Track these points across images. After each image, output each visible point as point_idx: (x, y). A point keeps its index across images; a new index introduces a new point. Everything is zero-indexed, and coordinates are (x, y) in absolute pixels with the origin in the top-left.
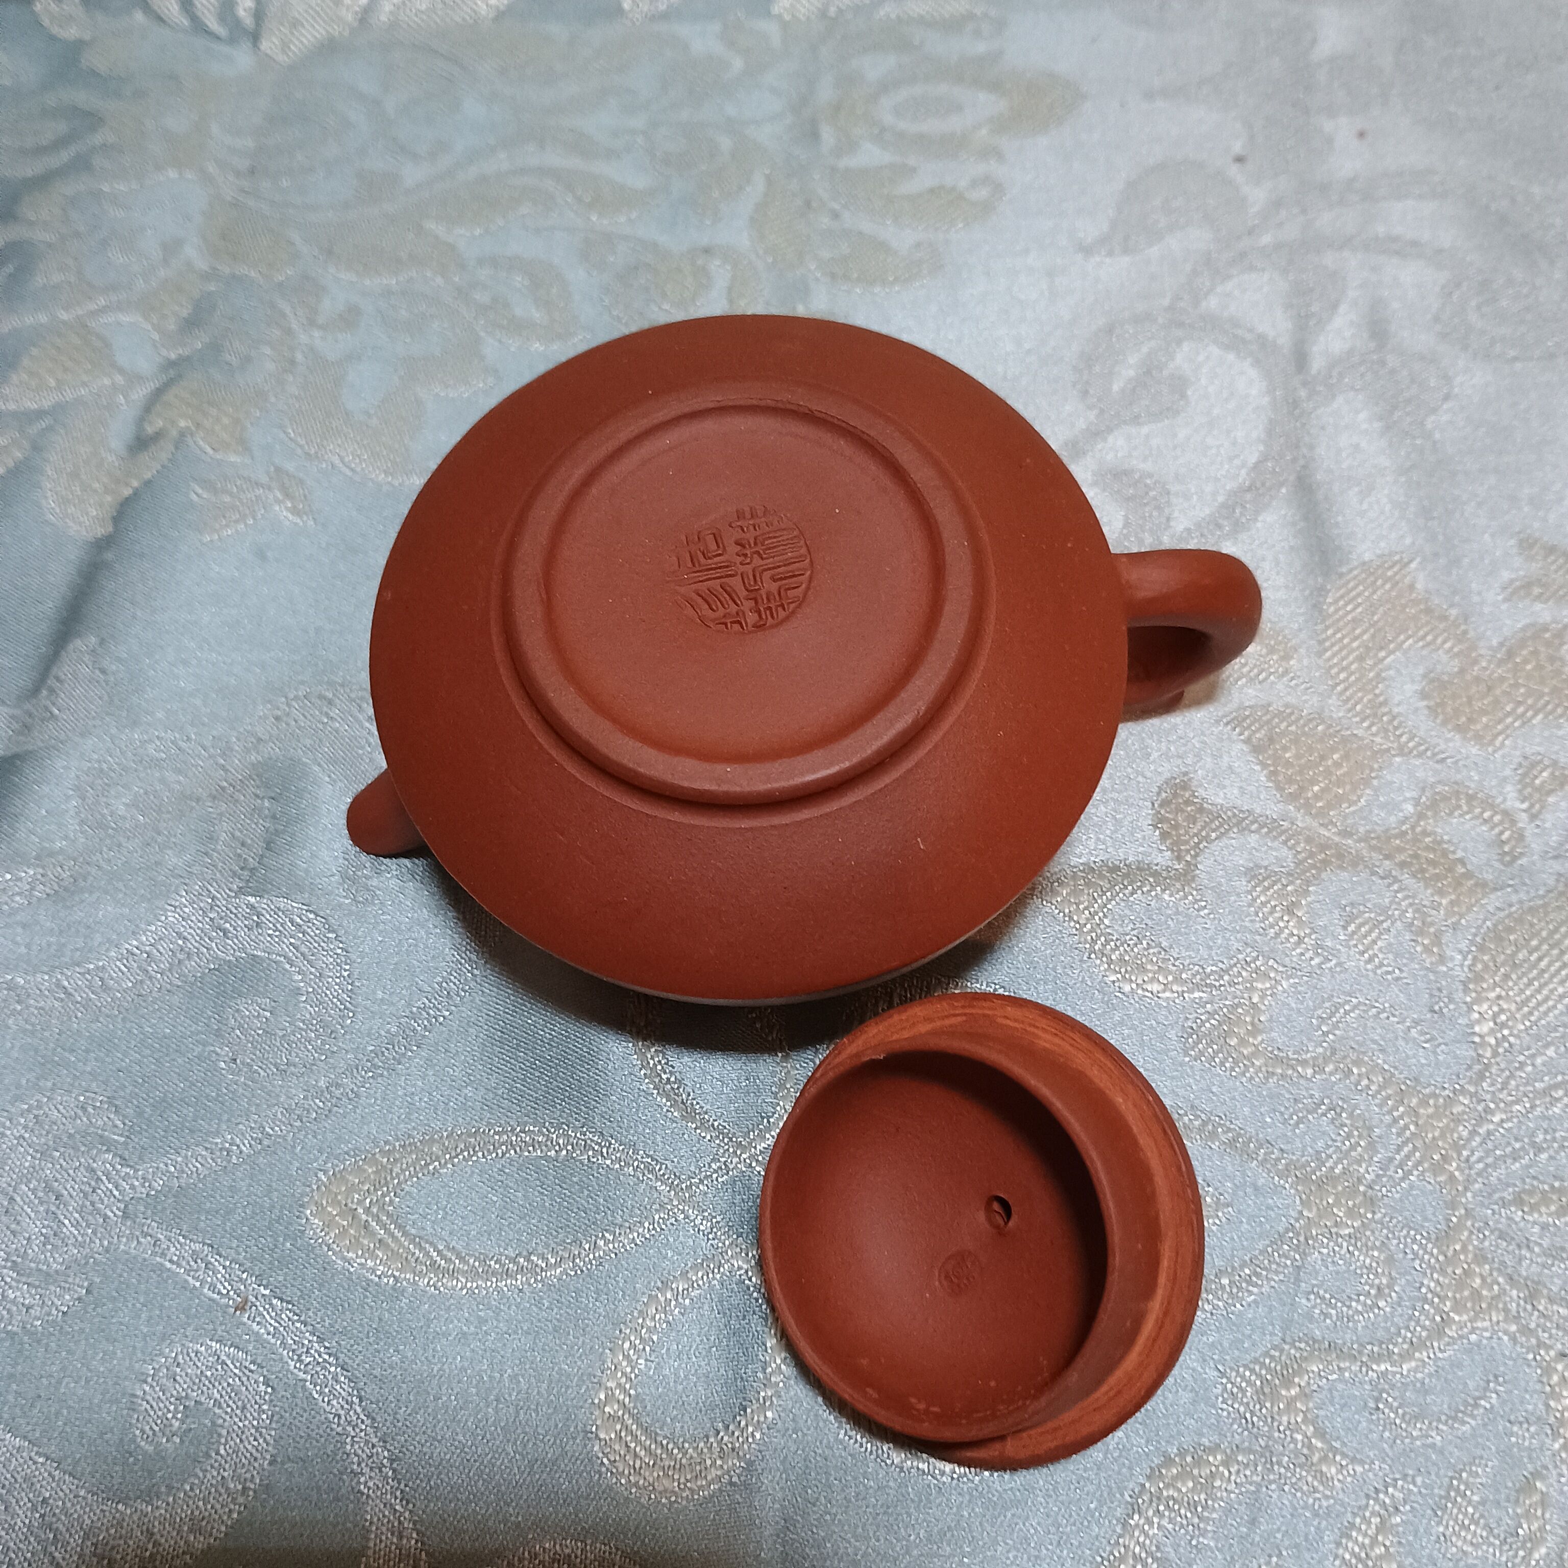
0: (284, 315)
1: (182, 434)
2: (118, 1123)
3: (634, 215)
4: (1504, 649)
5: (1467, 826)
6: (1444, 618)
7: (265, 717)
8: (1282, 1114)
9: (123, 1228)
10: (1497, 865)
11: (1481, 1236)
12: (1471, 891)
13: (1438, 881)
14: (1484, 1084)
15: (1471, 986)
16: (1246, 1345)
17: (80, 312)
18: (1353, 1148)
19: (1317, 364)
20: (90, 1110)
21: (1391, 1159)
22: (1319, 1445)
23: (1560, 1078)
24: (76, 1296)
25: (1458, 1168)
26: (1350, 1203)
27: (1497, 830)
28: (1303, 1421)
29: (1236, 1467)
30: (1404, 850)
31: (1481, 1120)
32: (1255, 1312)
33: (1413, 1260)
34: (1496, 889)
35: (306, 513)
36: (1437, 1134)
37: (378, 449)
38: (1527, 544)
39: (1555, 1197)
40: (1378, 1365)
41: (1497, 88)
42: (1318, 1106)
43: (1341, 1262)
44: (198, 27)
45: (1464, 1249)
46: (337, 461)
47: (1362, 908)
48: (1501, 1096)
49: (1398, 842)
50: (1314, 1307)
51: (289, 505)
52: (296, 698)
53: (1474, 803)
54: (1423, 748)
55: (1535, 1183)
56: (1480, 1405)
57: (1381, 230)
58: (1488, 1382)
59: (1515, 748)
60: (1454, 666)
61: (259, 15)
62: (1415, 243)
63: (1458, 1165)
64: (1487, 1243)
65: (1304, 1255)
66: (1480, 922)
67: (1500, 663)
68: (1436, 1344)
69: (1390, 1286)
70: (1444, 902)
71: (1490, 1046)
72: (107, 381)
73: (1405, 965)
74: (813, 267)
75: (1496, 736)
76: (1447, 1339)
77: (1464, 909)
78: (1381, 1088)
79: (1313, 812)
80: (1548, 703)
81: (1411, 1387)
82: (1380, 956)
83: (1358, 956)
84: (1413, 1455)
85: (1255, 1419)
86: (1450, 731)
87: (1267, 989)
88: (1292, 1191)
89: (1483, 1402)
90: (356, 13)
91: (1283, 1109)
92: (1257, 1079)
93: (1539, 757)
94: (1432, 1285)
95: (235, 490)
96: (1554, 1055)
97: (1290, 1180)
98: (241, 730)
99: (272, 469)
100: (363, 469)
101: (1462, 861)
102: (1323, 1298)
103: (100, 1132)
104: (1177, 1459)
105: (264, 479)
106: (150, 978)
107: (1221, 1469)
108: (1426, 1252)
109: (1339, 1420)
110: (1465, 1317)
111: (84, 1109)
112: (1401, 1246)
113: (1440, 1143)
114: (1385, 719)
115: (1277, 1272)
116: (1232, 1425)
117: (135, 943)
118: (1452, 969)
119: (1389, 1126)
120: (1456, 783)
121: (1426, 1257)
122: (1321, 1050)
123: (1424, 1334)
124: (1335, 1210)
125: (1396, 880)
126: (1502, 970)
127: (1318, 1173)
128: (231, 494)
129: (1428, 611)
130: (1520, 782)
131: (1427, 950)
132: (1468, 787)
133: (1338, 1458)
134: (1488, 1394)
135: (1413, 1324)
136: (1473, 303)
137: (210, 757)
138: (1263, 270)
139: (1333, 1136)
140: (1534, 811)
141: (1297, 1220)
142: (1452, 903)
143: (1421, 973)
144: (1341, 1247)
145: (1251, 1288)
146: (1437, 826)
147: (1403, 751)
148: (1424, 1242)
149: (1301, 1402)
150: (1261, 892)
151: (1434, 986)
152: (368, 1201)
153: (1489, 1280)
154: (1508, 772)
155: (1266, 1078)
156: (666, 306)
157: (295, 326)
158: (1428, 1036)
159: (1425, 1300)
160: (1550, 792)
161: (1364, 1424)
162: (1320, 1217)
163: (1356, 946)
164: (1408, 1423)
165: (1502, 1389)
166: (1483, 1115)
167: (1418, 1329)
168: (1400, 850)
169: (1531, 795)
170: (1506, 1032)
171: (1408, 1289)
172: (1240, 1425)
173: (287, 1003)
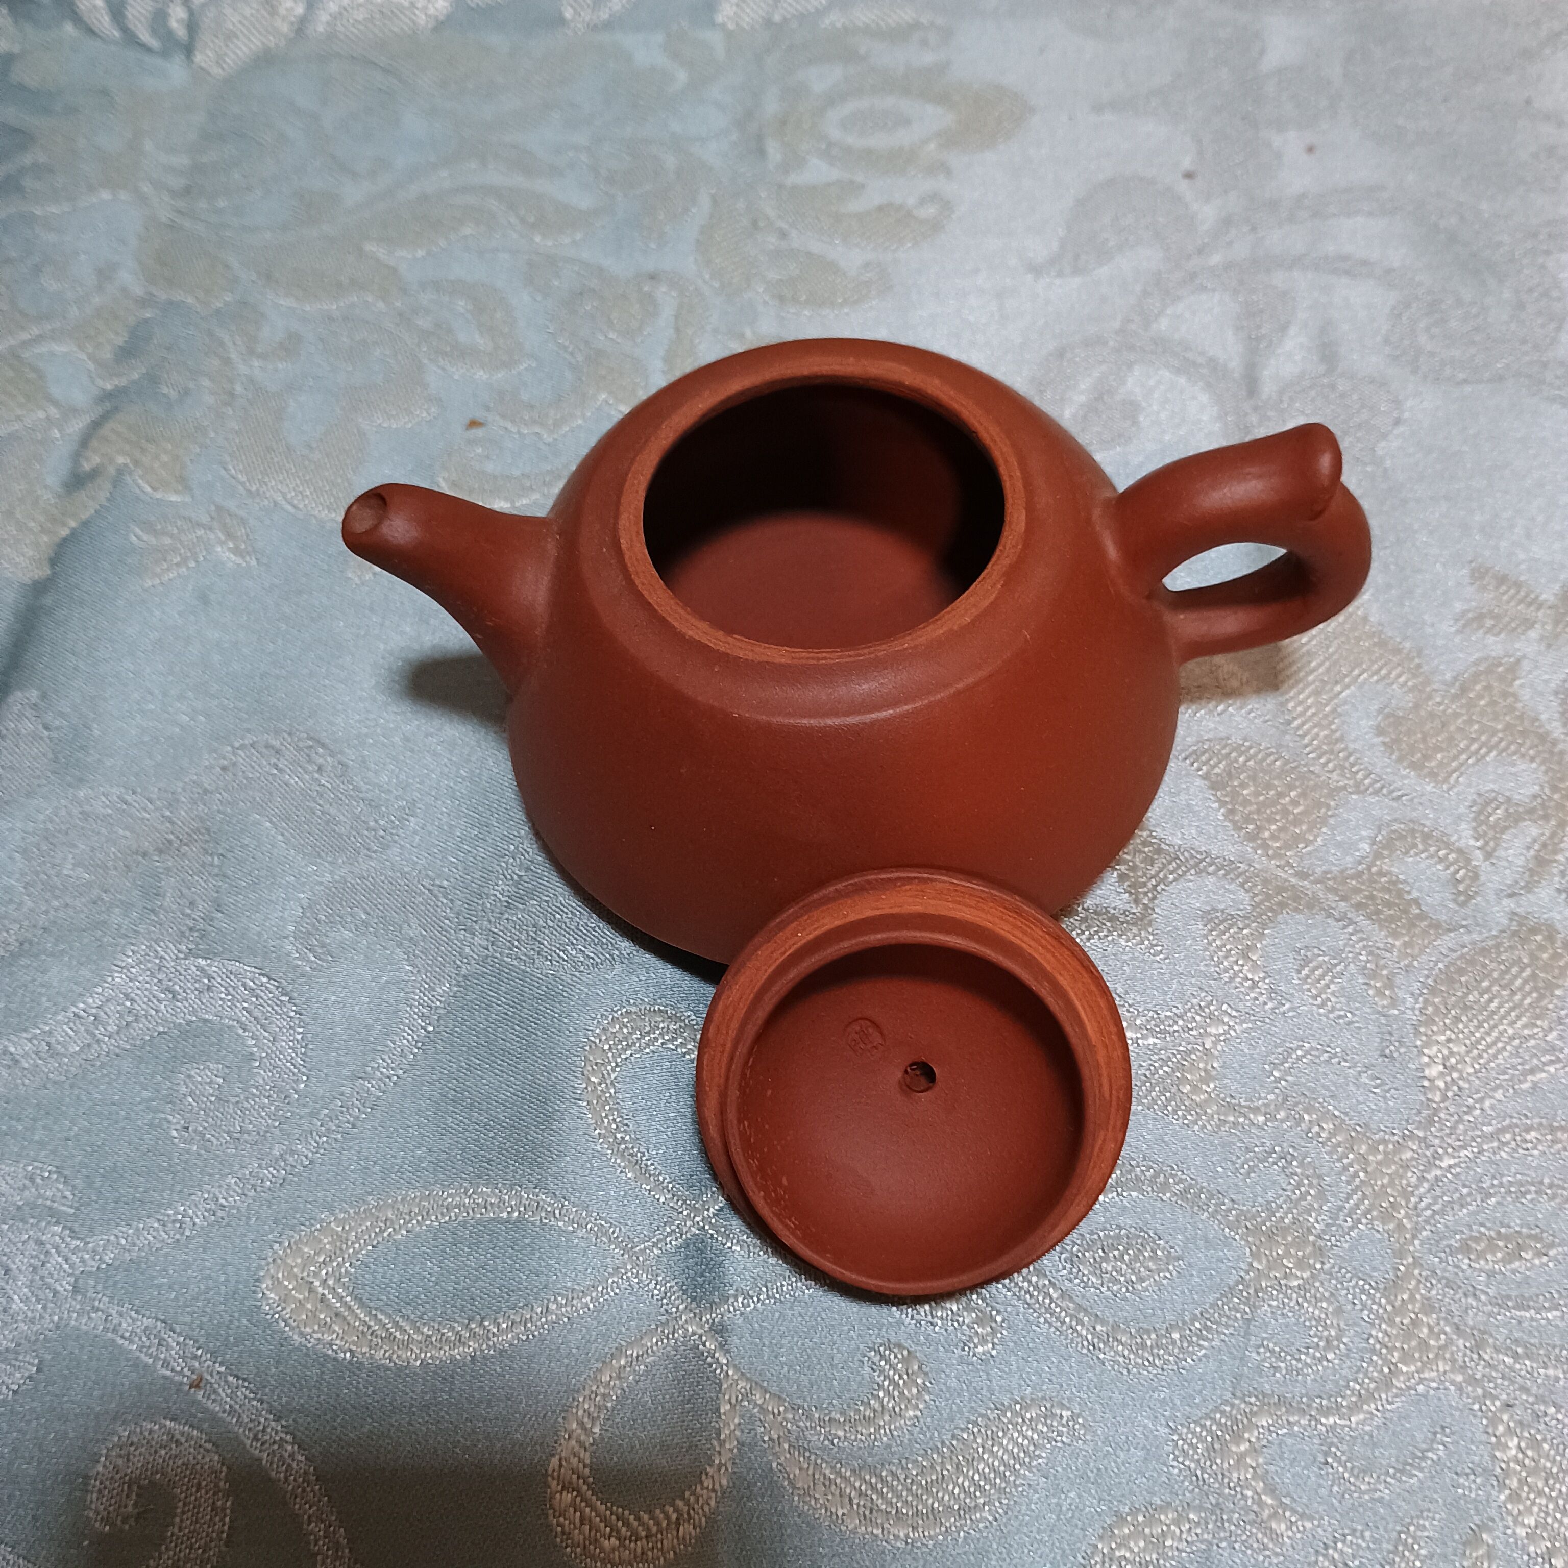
0: (222, 344)
1: (120, 471)
2: (68, 1194)
3: (579, 236)
4: (1457, 684)
5: (1423, 866)
6: (1397, 651)
7: (210, 767)
8: (1234, 1163)
9: (74, 1303)
10: (1451, 905)
11: (1428, 1285)
12: (1425, 932)
13: (1391, 923)
14: (1433, 1129)
15: (1422, 1030)
16: (1197, 1401)
17: (13, 342)
18: (1303, 1197)
19: (1268, 389)
20: (38, 1180)
21: (1341, 1208)
22: (1269, 1501)
23: (1507, 1122)
24: (26, 1374)
25: (1407, 1216)
26: (1300, 1253)
27: (1452, 869)
28: (1253, 1478)
29: (1187, 1526)
30: (1362, 890)
31: (1430, 1165)
32: (1206, 1367)
33: (1362, 1310)
34: (1450, 931)
35: (248, 553)
36: (1385, 1181)
37: (320, 484)
38: (1479, 574)
39: (1501, 1244)
40: (1327, 1418)
41: (1445, 100)
42: (1270, 1154)
43: (1290, 1314)
44: (130, 39)
45: (1412, 1298)
46: (279, 498)
47: (1316, 951)
48: (1449, 1141)
49: (1354, 882)
50: (1264, 1360)
51: (231, 545)
52: (242, 747)
53: (1430, 842)
54: (1378, 785)
55: (1482, 1229)
56: (1428, 1458)
57: (1331, 248)
58: (1435, 1433)
59: (1469, 786)
60: (1409, 700)
61: (192, 26)
62: (1364, 263)
63: (1407, 1213)
64: (1434, 1292)
65: (1253, 1308)
66: (1432, 964)
67: (1455, 698)
68: (1384, 1396)
69: (1339, 1338)
70: (1397, 943)
71: (1440, 1090)
72: (41, 414)
73: (1357, 1009)
74: (761, 290)
75: (1450, 774)
76: (1395, 1391)
77: (1417, 951)
78: (1332, 1134)
79: (1270, 852)
80: (1501, 740)
81: (1359, 1440)
82: (1333, 999)
83: (1311, 1001)
84: (1361, 1510)
85: (1206, 1476)
86: (1405, 768)
87: (1220, 1035)
88: (1243, 1243)
89: (1430, 1454)
90: (292, 23)
91: (1234, 1158)
92: (1209, 1127)
93: (1493, 794)
94: (1380, 1335)
95: (175, 531)
96: (1501, 1098)
97: (1240, 1231)
98: (187, 780)
99: (213, 508)
100: (305, 506)
101: (1416, 902)
102: (1272, 1352)
103: (48, 1203)
104: (1129, 1518)
105: (205, 519)
106: (98, 1041)
107: (1173, 1527)
108: (1374, 1303)
109: (1289, 1475)
110: (1413, 1368)
111: (32, 1179)
112: (1350, 1297)
113: (1389, 1190)
114: (1341, 755)
115: (1227, 1326)
116: (1183, 1482)
117: (82, 1005)
118: (1404, 1013)
119: (1339, 1174)
120: (1411, 821)
121: (1375, 1307)
122: (1271, 1097)
123: (1372, 1385)
124: (1285, 1261)
125: (1351, 922)
126: (1453, 1012)
127: (1268, 1224)
128: (172, 536)
129: (1382, 644)
130: (1474, 819)
131: (1380, 993)
132: (1424, 825)
133: (1288, 1514)
134: (1435, 1446)
135: (1361, 1375)
136: (1422, 325)
137: (157, 809)
138: (1214, 290)
139: (1284, 1186)
140: (1488, 849)
141: (1247, 1272)
142: (1406, 945)
143: (1373, 1017)
144: (1290, 1299)
145: (1201, 1342)
146: (1392, 866)
147: (1359, 789)
148: (1372, 1292)
149: (1252, 1459)
150: (1218, 935)
151: (1385, 1029)
152: (324, 1272)
153: (1436, 1330)
154: (1462, 809)
155: (1218, 1127)
156: (612, 335)
157: (233, 356)
158: (1378, 1081)
159: (1373, 1351)
160: (1504, 829)
161: (1313, 1479)
162: (1270, 1269)
163: (1309, 990)
164: (1357, 1477)
165: (1448, 1440)
166: (1432, 1160)
167: (1367, 1381)
168: (1357, 891)
169: (1485, 833)
170: (1455, 1075)
171: (1356, 1340)
172: (1191, 1482)
173: (239, 1068)
